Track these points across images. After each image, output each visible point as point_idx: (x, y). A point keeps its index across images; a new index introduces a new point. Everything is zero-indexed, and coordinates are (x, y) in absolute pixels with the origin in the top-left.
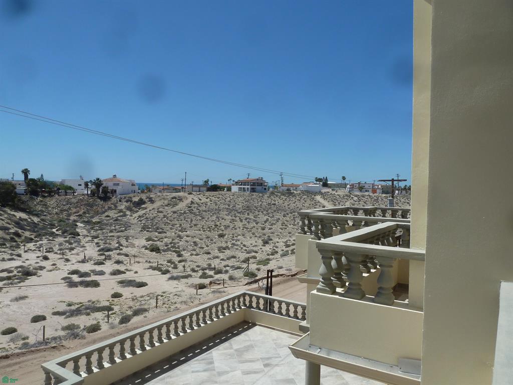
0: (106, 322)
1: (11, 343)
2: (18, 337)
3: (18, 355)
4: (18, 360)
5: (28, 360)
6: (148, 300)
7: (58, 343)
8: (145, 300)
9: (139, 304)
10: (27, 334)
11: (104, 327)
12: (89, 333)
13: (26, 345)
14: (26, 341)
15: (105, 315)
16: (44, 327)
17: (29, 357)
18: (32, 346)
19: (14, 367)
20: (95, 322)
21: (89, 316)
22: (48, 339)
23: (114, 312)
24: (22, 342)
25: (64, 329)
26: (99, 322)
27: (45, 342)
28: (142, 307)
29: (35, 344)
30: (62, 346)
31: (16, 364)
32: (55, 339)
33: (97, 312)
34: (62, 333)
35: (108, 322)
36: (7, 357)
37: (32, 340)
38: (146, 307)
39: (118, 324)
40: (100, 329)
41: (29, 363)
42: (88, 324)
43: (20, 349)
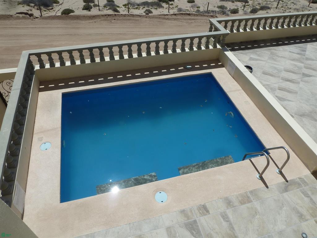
0: (242, 10)
1: (191, 8)
2: (195, 5)
3: (194, 15)
4: (194, 18)
5: (199, 19)
6: (272, 2)
7: (214, 14)
8: (270, 2)
9: (265, 3)
10: (199, 5)
11: (241, 12)
12: (231, 13)
13: (198, 11)
14: (199, 9)
15: (243, 5)
16: (209, 3)
17: (199, 18)
18: (201, 12)
19: (192, 21)
20: (236, 8)
21: (233, 3)
22: (209, 11)
23: (248, 4)
24: (197, 9)
25: (219, 7)
26: (238, 8)
27: (208, 12)
28: (267, 5)
29: (203, 12)
30: (216, 16)
32: (213, 11)
33: (238, 2)
34: (217, 9)
35: (243, 10)
36: (189, 14)
37: (201, 9)
38: (270, 6)
39: (249, 12)
40: (238, 13)
41: (199, 21)
42: (232, 8)
43: (195, 12)
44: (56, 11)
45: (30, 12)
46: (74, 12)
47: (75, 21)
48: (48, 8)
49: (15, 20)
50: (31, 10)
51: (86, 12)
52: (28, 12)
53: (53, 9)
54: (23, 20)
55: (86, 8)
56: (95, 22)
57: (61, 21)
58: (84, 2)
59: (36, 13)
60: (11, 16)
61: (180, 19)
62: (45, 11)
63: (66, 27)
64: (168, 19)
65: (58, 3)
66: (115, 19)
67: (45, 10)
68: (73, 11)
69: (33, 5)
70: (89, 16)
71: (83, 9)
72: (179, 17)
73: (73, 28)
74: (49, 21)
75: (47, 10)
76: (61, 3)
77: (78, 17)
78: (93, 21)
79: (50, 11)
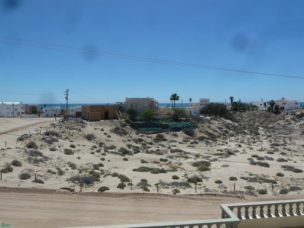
0: (271, 190)
1: (219, 189)
2: (222, 186)
3: (220, 195)
4: (220, 198)
5: (225, 200)
6: (302, 182)
7: (242, 195)
8: (300, 182)
9: (295, 183)
10: (227, 186)
11: (270, 193)
12: (260, 194)
13: (225, 191)
14: (226, 189)
15: (271, 185)
16: (235, 184)
17: (226, 198)
18: (228, 193)
19: (218, 201)
20: (264, 188)
21: (261, 184)
22: (237, 191)
23: (277, 185)
24: (224, 189)
25: (246, 188)
26: (267, 189)
27: (235, 192)
28: (297, 186)
29: (230, 192)
30: (243, 197)
31: (219, 200)
32: (240, 192)
33: (266, 182)
34: (245, 190)
35: (272, 190)
36: (215, 195)
37: (228, 190)
38: (300, 187)
39: (279, 193)
40: (267, 194)
42: (260, 189)
43: (222, 193)
44: (94, 188)
45: (72, 188)
46: (109, 189)
47: (107, 198)
48: (89, 185)
49: (56, 194)
50: (74, 186)
51: (119, 191)
52: (70, 188)
53: (93, 185)
54: (63, 195)
55: (120, 186)
56: (124, 200)
57: (94, 197)
58: (121, 181)
59: (77, 189)
60: (55, 191)
61: (206, 199)
62: (86, 187)
63: (97, 204)
64: (194, 199)
65: (99, 181)
66: (142, 198)
67: (87, 186)
68: (108, 189)
69: (77, 182)
70: (120, 194)
71: (117, 187)
72: (204, 197)
73: (103, 204)
74: (84, 196)
75: (88, 187)
76: (101, 181)
77: (110, 195)
78: (122, 198)
79: (90, 188)
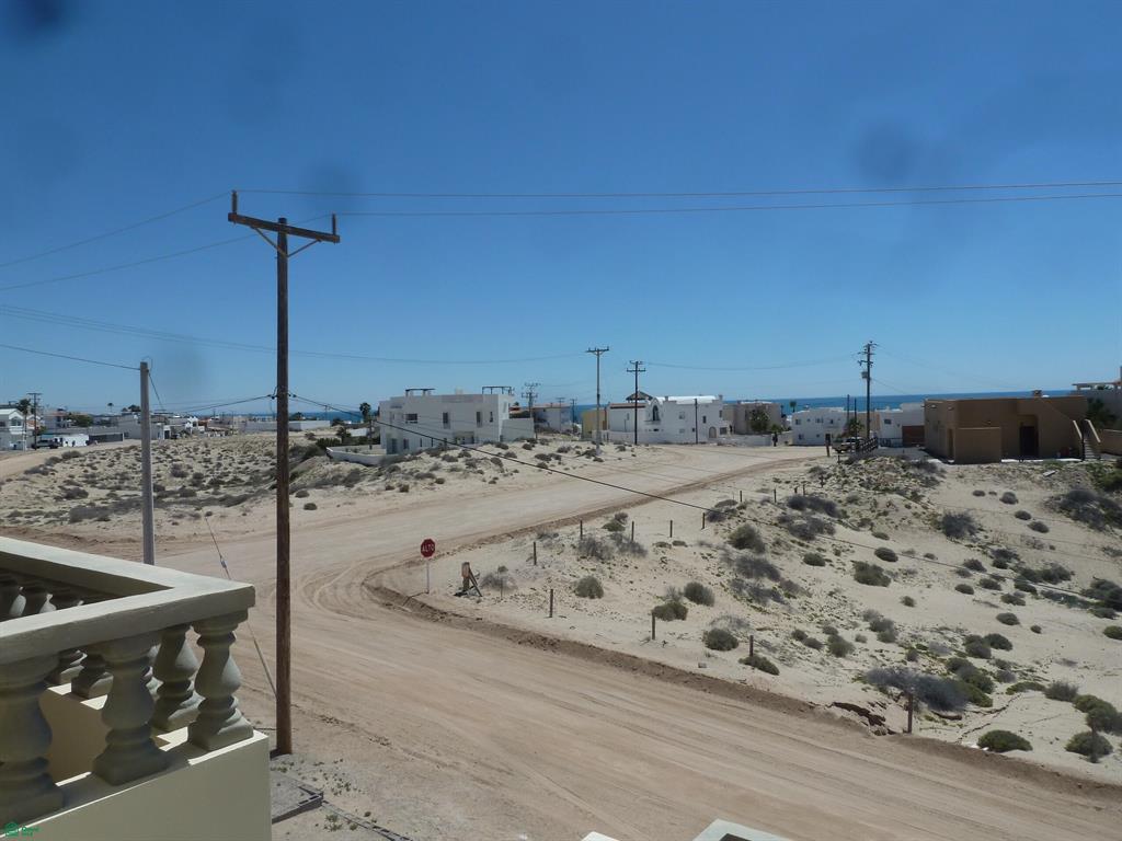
44: (965, 730)
45: (876, 711)
46: (1031, 749)
47: (1013, 781)
48: (944, 714)
49: (815, 721)
50: (883, 706)
51: (1077, 764)
52: (870, 708)
53: (959, 718)
54: (839, 730)
55: (1080, 747)
56: (1099, 809)
57: (960, 766)
58: (1090, 724)
59: (895, 717)
60: (811, 707)
62: (931, 719)
63: (969, 793)
65: (986, 706)
67: (933, 715)
68: (1023, 745)
69: (896, 691)
70: (1078, 780)
71: (1069, 749)
73: (997, 804)
74: (918, 753)
75: (937, 718)
76: (996, 706)
77: (1030, 772)
78: (1090, 801)
79: (945, 724)
